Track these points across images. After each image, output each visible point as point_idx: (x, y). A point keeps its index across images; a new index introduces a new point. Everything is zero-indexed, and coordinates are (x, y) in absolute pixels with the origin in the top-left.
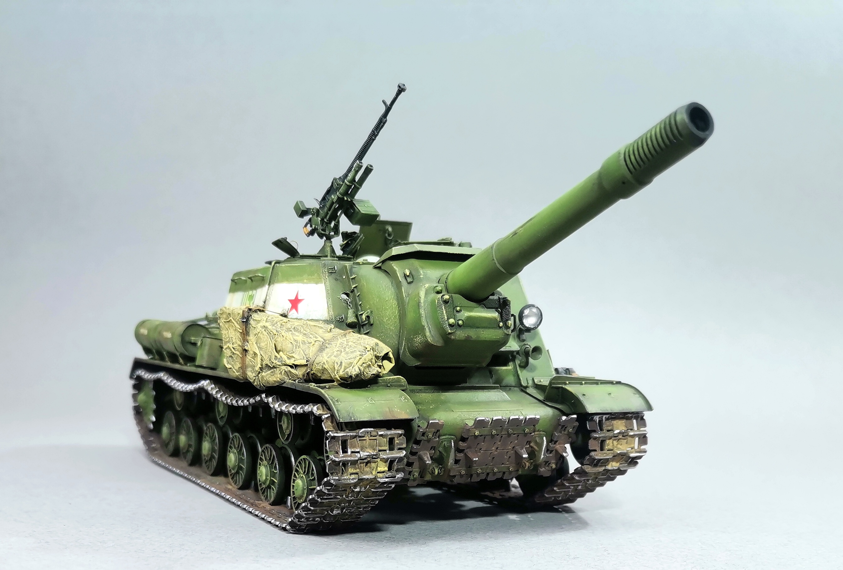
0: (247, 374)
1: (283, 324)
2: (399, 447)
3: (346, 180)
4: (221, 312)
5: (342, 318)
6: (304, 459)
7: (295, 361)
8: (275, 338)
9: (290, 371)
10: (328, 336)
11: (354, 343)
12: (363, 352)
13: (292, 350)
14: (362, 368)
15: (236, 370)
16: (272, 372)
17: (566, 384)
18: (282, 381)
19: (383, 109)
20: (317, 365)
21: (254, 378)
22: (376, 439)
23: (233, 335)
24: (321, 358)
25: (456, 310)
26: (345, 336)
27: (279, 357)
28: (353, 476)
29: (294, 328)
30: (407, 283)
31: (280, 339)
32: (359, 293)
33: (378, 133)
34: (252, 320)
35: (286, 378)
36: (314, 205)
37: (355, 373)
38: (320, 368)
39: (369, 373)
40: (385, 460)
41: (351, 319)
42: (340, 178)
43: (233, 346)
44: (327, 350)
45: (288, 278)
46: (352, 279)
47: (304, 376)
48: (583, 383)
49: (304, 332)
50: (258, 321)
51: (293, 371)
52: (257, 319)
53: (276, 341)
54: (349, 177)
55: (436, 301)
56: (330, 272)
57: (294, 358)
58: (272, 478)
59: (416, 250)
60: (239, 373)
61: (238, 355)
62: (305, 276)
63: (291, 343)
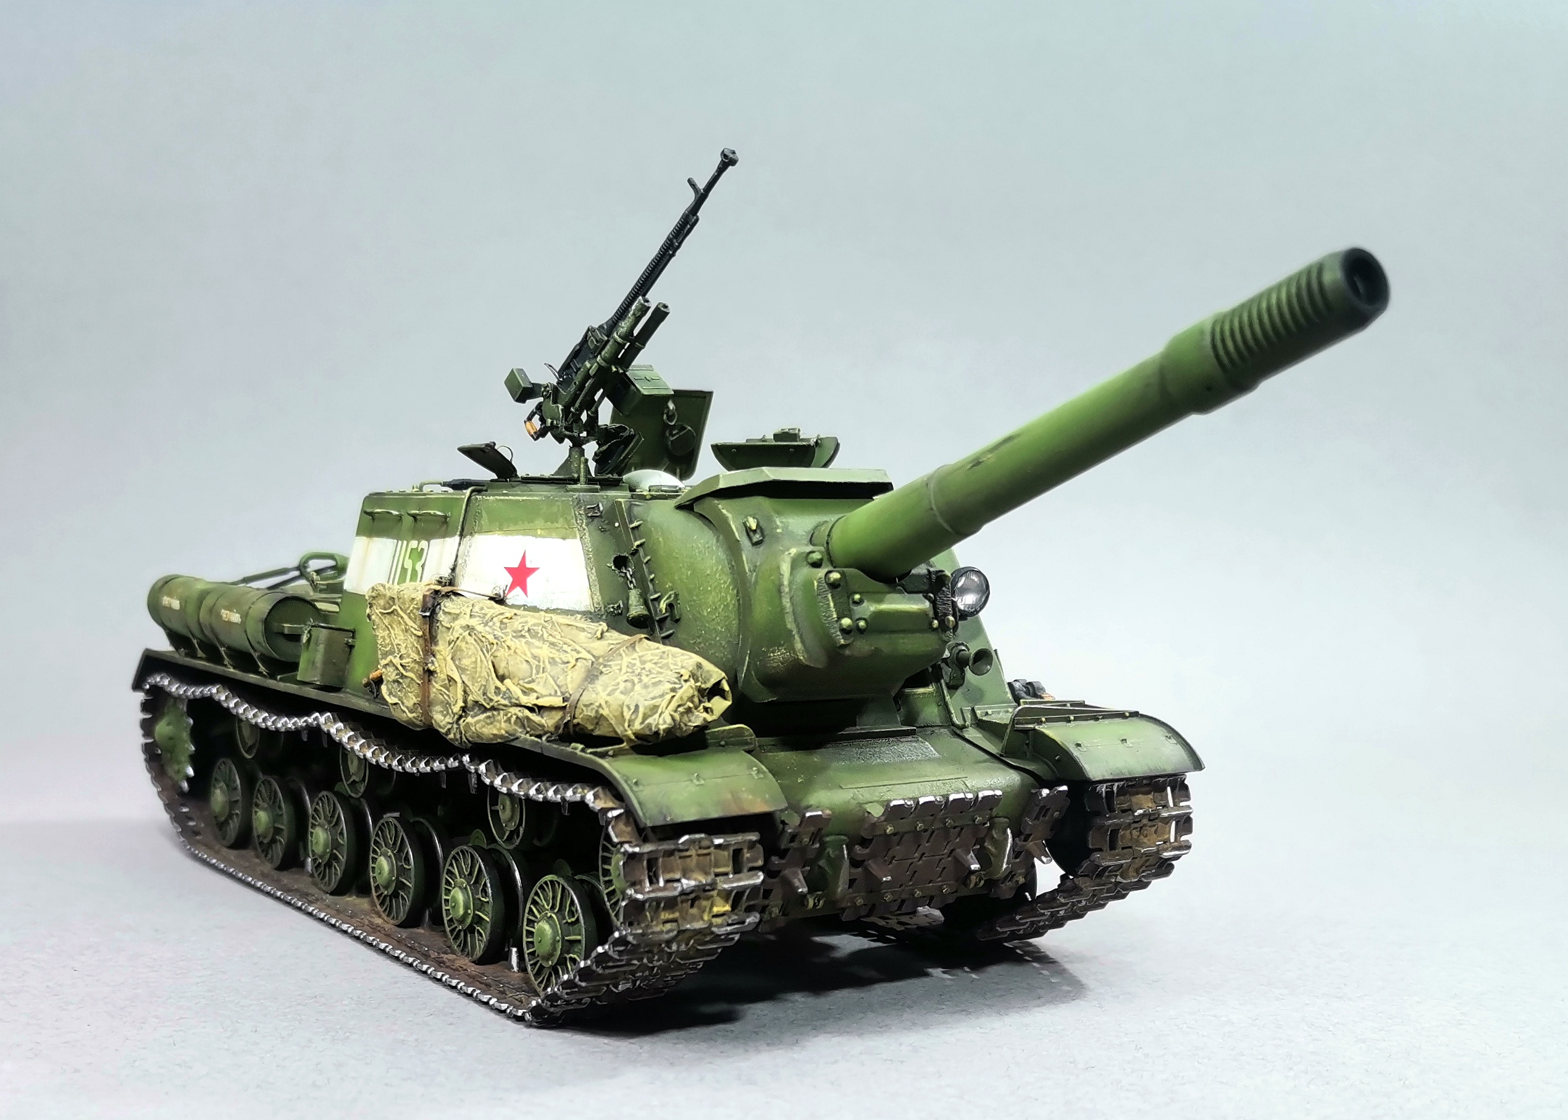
0: (432, 718)
1: (505, 621)
2: (751, 865)
3: (617, 334)
4: (373, 594)
5: (619, 606)
6: (552, 882)
7: (538, 698)
8: (493, 651)
9: (528, 718)
10: (600, 647)
11: (655, 663)
12: (675, 683)
13: (531, 677)
14: (677, 716)
15: (407, 707)
16: (489, 717)
17: (1040, 722)
18: (510, 735)
19: (690, 197)
20: (584, 709)
21: (450, 726)
22: (709, 854)
23: (400, 640)
24: (594, 696)
25: (853, 599)
26: (634, 648)
27: (503, 688)
28: (668, 926)
29: (529, 630)
30: (750, 544)
31: (502, 653)
32: (649, 558)
33: (680, 244)
34: (441, 612)
35: (520, 730)
36: (549, 379)
37: (665, 726)
38: (593, 714)
39: (690, 724)
40: (726, 895)
41: (636, 609)
42: (601, 327)
43: (403, 662)
44: (602, 678)
45: (502, 523)
46: (633, 528)
47: (557, 727)
48: (1072, 718)
49: (551, 639)
50: (456, 617)
51: (534, 717)
52: (452, 611)
53: (495, 657)
54: (623, 327)
55: (816, 584)
56: (590, 515)
57: (535, 691)
58: (477, 912)
59: (767, 479)
60: (414, 715)
61: (412, 679)
62: (540, 522)
63: (527, 661)
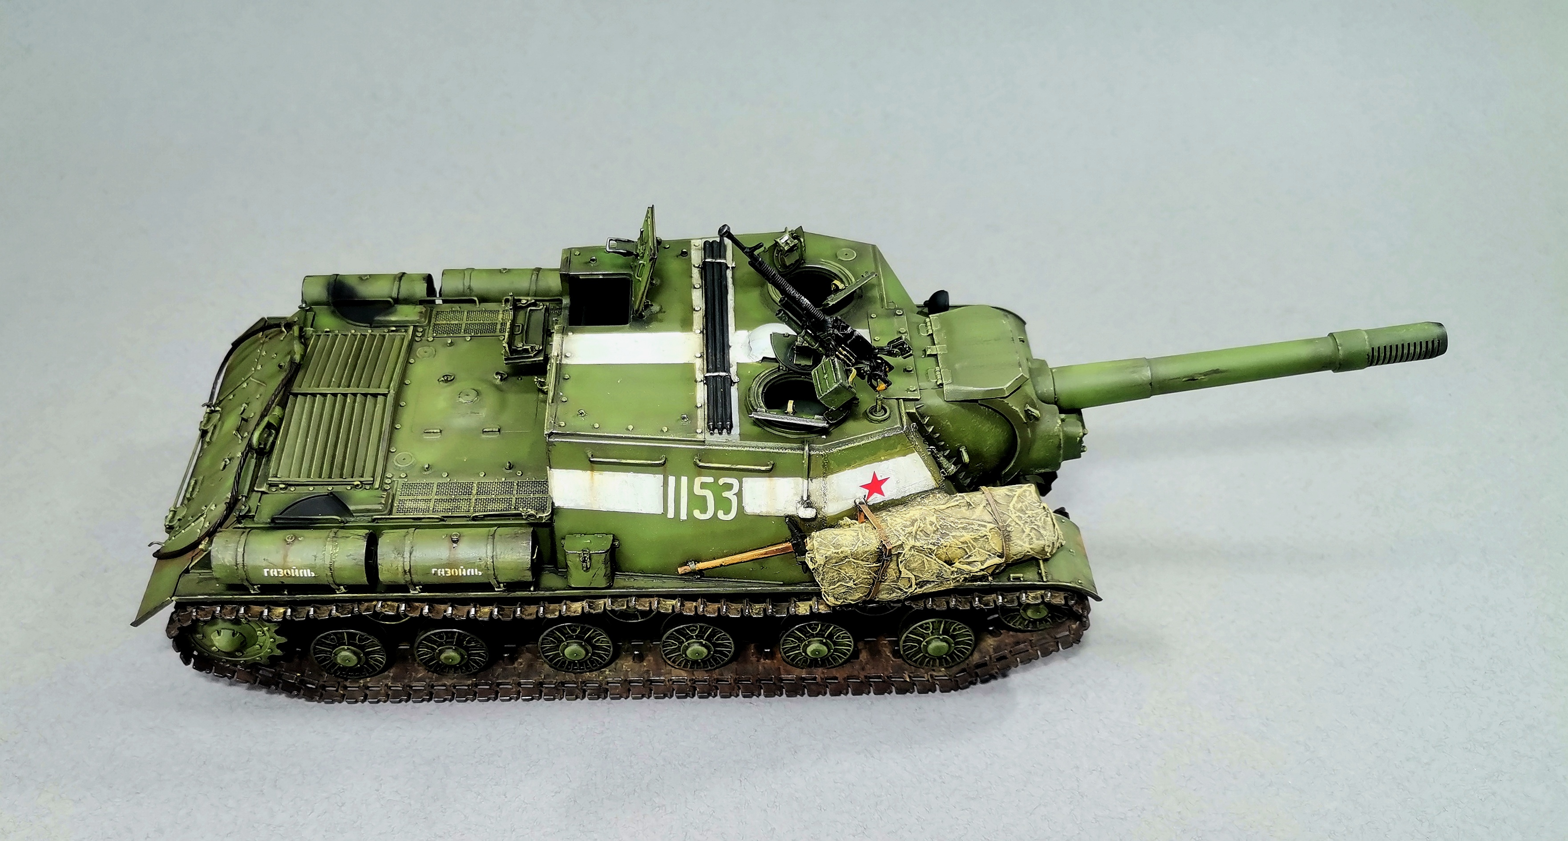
0: (877, 598)
5: (941, 473)
7: (982, 565)
8: (935, 552)
11: (1027, 509)
13: (967, 554)
27: (956, 569)
31: (941, 551)
32: (938, 434)
44: (1013, 535)
45: (850, 462)
46: (926, 423)
49: (958, 525)
53: (938, 555)
56: (916, 435)
57: (976, 561)
62: (881, 453)
63: (959, 548)
